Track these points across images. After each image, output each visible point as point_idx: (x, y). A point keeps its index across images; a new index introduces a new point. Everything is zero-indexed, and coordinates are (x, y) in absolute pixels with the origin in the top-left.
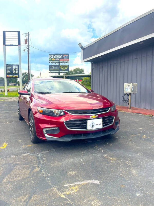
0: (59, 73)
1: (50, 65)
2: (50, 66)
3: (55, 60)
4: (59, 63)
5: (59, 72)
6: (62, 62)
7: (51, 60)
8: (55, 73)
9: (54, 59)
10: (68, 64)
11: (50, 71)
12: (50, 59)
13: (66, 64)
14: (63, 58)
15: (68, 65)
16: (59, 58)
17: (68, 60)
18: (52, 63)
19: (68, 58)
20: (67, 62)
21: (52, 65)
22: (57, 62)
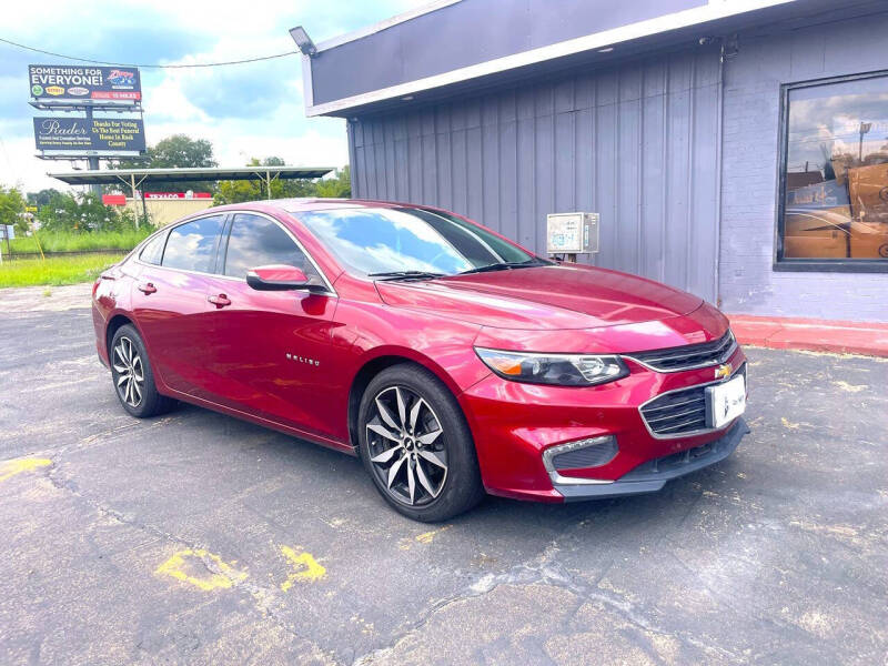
0: (94, 161)
1: (37, 121)
2: (41, 126)
3: (67, 95)
4: (89, 108)
5: (91, 153)
6: (103, 108)
7: (45, 95)
8: (72, 159)
9: (61, 91)
10: (136, 116)
11: (39, 147)
12: (38, 90)
13: (126, 115)
14: (106, 87)
15: (140, 123)
16: (87, 86)
17: (134, 96)
18: (49, 107)
19: (137, 88)
20: (129, 108)
21: (49, 121)
22: (76, 107)
